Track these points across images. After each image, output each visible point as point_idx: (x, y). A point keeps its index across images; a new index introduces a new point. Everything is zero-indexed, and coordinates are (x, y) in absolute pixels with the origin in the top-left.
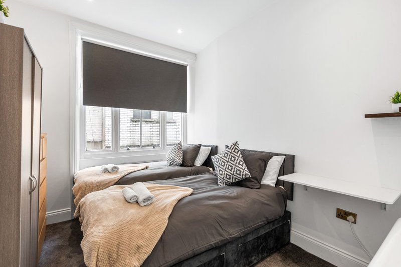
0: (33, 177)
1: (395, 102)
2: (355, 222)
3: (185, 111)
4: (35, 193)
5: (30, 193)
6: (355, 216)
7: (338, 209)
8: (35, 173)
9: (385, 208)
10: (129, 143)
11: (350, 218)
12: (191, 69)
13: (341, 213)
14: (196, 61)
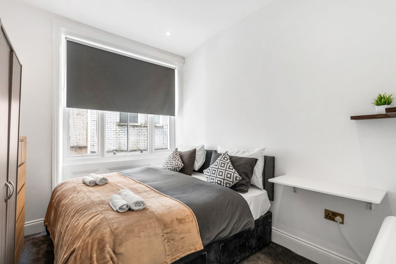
0: (10, 183)
1: (378, 105)
2: (342, 223)
3: (173, 114)
4: (11, 201)
5: (6, 201)
6: (342, 216)
7: (326, 210)
8: (12, 179)
9: (371, 208)
10: (115, 148)
11: (338, 218)
12: (180, 72)
13: (329, 214)
14: (184, 64)
